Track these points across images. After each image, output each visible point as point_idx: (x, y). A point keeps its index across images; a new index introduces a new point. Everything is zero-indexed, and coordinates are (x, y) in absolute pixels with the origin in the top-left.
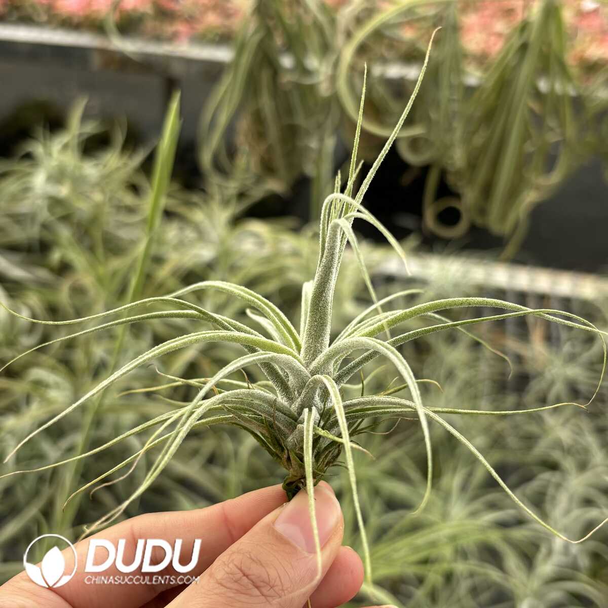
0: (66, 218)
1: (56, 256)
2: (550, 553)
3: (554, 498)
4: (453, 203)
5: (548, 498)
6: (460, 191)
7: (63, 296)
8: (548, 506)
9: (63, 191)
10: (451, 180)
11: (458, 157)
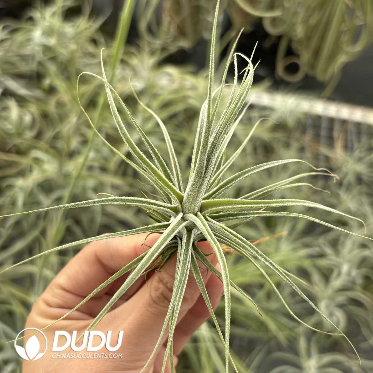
0: (53, 59)
1: (47, 82)
2: (339, 274)
3: (344, 242)
4: (295, 60)
5: (340, 242)
6: (300, 53)
7: (51, 107)
8: (340, 247)
9: (52, 41)
10: (294, 46)
11: (299, 31)
